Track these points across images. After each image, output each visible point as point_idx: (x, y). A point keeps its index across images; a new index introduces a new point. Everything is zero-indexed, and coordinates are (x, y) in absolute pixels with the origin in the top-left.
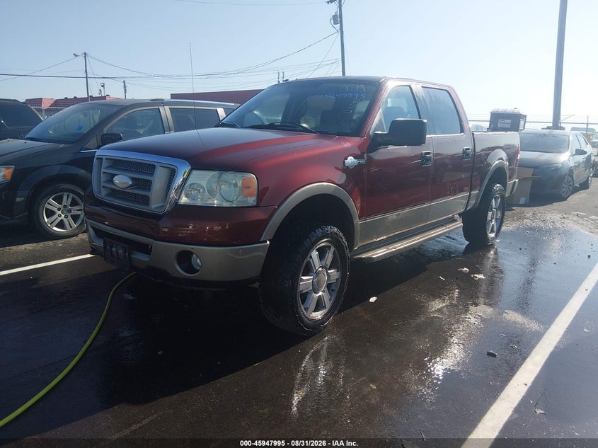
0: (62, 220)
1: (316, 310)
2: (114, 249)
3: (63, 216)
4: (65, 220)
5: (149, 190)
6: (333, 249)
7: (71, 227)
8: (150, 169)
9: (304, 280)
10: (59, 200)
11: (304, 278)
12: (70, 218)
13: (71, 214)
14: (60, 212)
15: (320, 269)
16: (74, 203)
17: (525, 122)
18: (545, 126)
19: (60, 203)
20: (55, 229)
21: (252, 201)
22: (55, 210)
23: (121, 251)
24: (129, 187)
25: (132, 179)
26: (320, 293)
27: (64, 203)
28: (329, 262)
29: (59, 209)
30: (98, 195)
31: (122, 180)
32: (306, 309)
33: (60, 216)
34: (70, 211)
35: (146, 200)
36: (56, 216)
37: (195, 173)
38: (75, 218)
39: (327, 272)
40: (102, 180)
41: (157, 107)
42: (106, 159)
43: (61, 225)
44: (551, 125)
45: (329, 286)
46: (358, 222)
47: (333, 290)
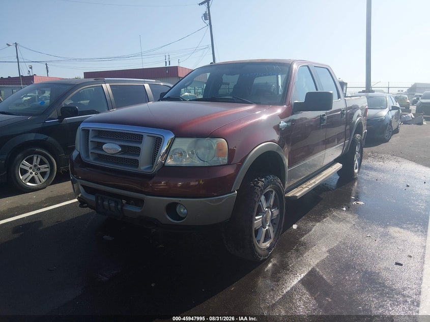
0: (33, 177)
1: (265, 241)
2: (106, 203)
3: (34, 173)
4: (36, 177)
5: (139, 155)
6: (274, 193)
7: (41, 182)
8: (139, 138)
9: (256, 220)
10: (30, 161)
11: (257, 218)
12: (39, 175)
13: (40, 171)
14: (31, 171)
15: (266, 209)
16: (42, 163)
17: (347, 87)
18: (361, 90)
19: (31, 163)
20: (28, 184)
21: (224, 160)
22: (28, 169)
23: (113, 205)
24: (119, 153)
25: (121, 146)
26: (267, 228)
27: (34, 163)
28: (272, 204)
29: (31, 168)
30: (86, 159)
31: (111, 148)
32: (259, 241)
33: (31, 173)
34: (39, 169)
35: (136, 163)
36: (29, 174)
37: (178, 140)
38: (43, 174)
39: (271, 211)
40: (90, 147)
41: (100, 85)
42: (92, 130)
43: (32, 180)
44: (365, 89)
45: (272, 221)
46: (287, 170)
47: (275, 224)
